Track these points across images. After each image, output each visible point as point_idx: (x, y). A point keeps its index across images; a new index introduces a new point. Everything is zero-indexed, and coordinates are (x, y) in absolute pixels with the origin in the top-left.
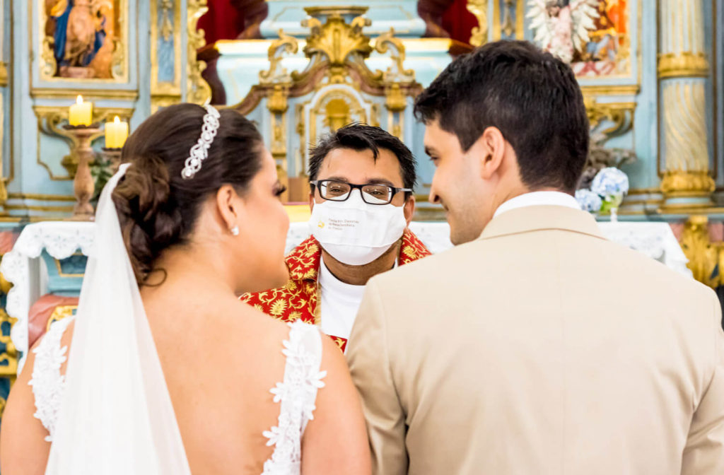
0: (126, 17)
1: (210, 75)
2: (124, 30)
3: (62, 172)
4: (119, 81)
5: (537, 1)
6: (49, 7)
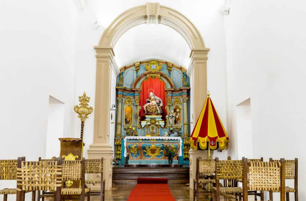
0: (133, 119)
1: (140, 124)
2: (132, 120)
3: (126, 134)
4: (132, 125)
5: (170, 118)
6: (125, 118)
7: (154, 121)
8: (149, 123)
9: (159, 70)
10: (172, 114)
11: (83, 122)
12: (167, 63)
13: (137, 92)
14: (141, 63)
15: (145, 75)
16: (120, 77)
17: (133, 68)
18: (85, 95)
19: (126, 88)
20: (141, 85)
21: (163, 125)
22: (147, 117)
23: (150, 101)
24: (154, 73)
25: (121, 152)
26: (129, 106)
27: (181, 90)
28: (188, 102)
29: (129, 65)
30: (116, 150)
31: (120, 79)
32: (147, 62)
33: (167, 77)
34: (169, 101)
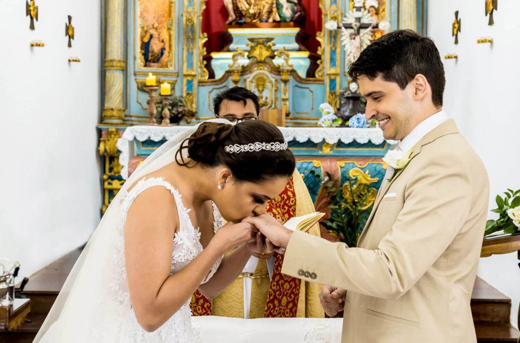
0: (174, 42)
1: (208, 67)
2: (173, 48)
3: (146, 106)
4: (171, 69)
5: (346, 33)
6: (142, 38)
7: (266, 53)
8: (244, 61)
10: (358, 14)
21: (301, 66)
22: (239, 36)
30: (105, 177)
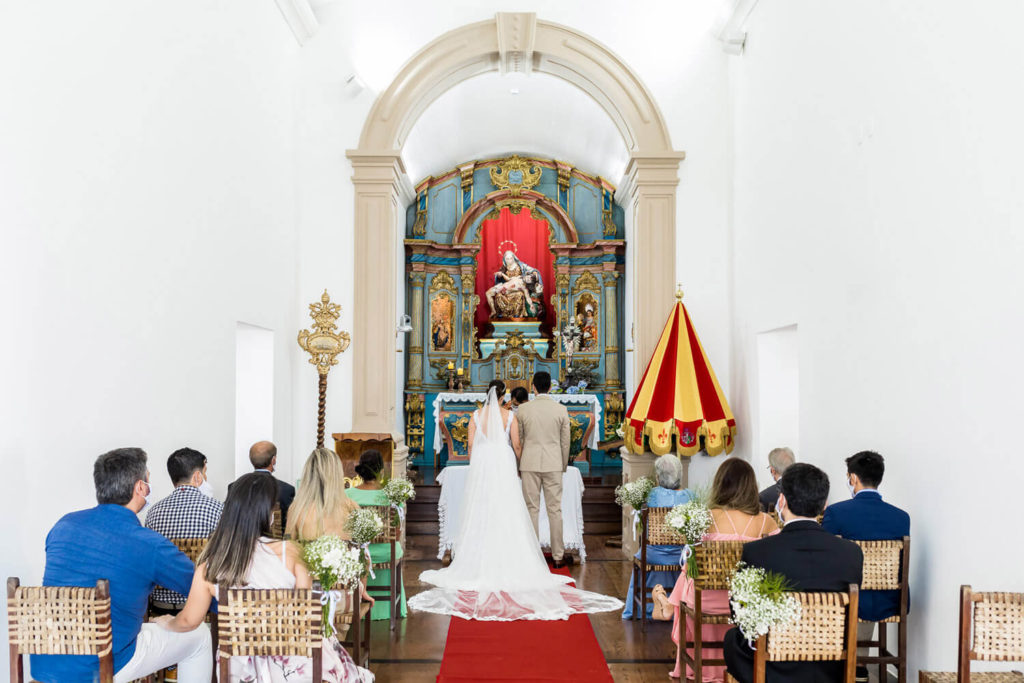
1: (478, 349)
3: (436, 377)
5: (565, 338)
6: (433, 330)
7: (518, 342)
8: (504, 347)
9: (533, 188)
10: (572, 328)
11: (323, 378)
12: (555, 163)
13: (466, 254)
14: (477, 165)
15: (492, 202)
16: (416, 210)
17: (454, 180)
18: (325, 299)
19: (436, 243)
20: (477, 232)
21: (542, 349)
22: (500, 327)
23: (506, 277)
24: (518, 197)
25: (423, 433)
26: (443, 296)
27: (599, 248)
28: (620, 283)
29: (444, 173)
30: (408, 426)
31: (416, 216)
32: (495, 162)
33: (555, 206)
34: (562, 282)
